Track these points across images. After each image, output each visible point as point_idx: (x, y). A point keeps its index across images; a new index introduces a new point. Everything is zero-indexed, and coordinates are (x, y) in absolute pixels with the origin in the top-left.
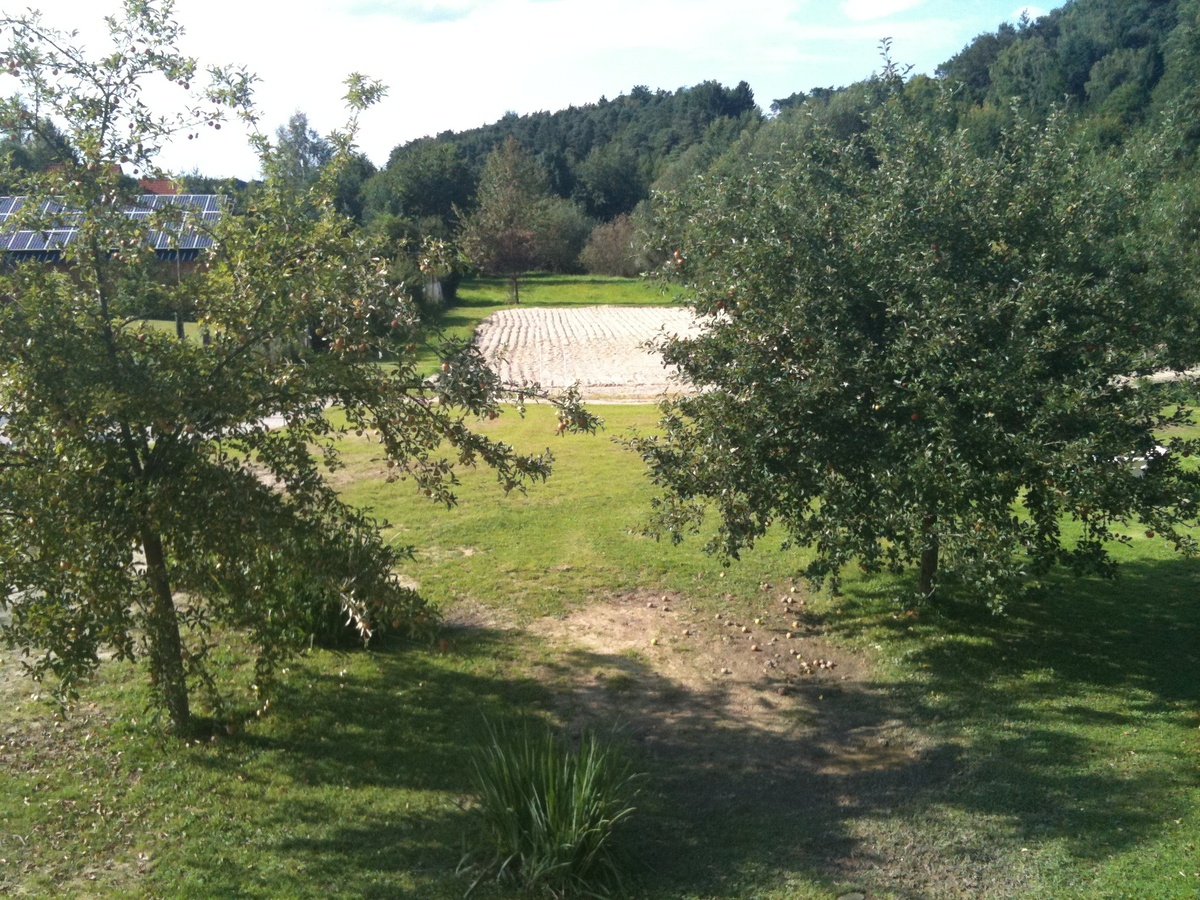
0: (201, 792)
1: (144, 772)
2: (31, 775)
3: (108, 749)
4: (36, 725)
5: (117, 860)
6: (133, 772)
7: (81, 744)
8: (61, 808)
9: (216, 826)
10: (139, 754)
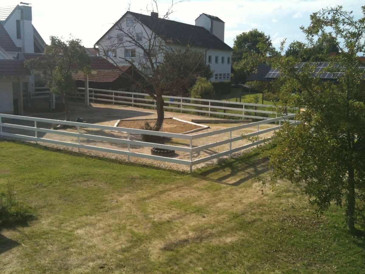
0: (355, 253)
1: (338, 241)
2: (304, 232)
3: (328, 231)
4: (307, 218)
5: (326, 265)
6: (334, 240)
7: (320, 227)
8: (312, 244)
9: (359, 265)
10: (337, 235)
